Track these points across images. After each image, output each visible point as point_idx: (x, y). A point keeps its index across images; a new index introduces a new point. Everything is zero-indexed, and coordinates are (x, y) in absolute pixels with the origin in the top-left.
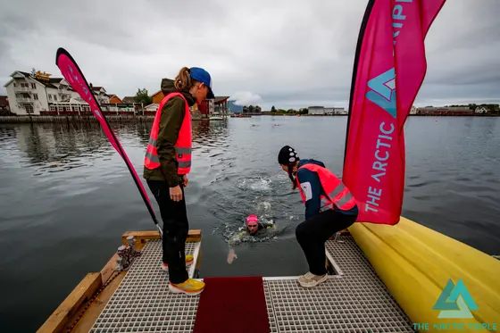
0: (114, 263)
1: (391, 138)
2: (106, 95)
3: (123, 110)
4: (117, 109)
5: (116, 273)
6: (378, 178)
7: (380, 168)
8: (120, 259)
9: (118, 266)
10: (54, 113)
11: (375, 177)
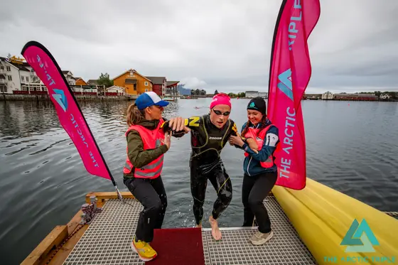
0: (78, 218)
1: (294, 120)
2: (72, 78)
3: (87, 90)
4: (81, 90)
5: (80, 226)
6: (288, 150)
7: (289, 143)
8: (84, 214)
9: (82, 220)
10: (26, 93)
11: (285, 150)
